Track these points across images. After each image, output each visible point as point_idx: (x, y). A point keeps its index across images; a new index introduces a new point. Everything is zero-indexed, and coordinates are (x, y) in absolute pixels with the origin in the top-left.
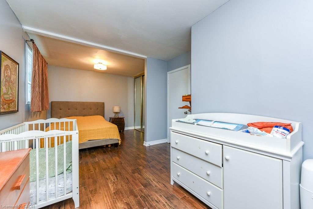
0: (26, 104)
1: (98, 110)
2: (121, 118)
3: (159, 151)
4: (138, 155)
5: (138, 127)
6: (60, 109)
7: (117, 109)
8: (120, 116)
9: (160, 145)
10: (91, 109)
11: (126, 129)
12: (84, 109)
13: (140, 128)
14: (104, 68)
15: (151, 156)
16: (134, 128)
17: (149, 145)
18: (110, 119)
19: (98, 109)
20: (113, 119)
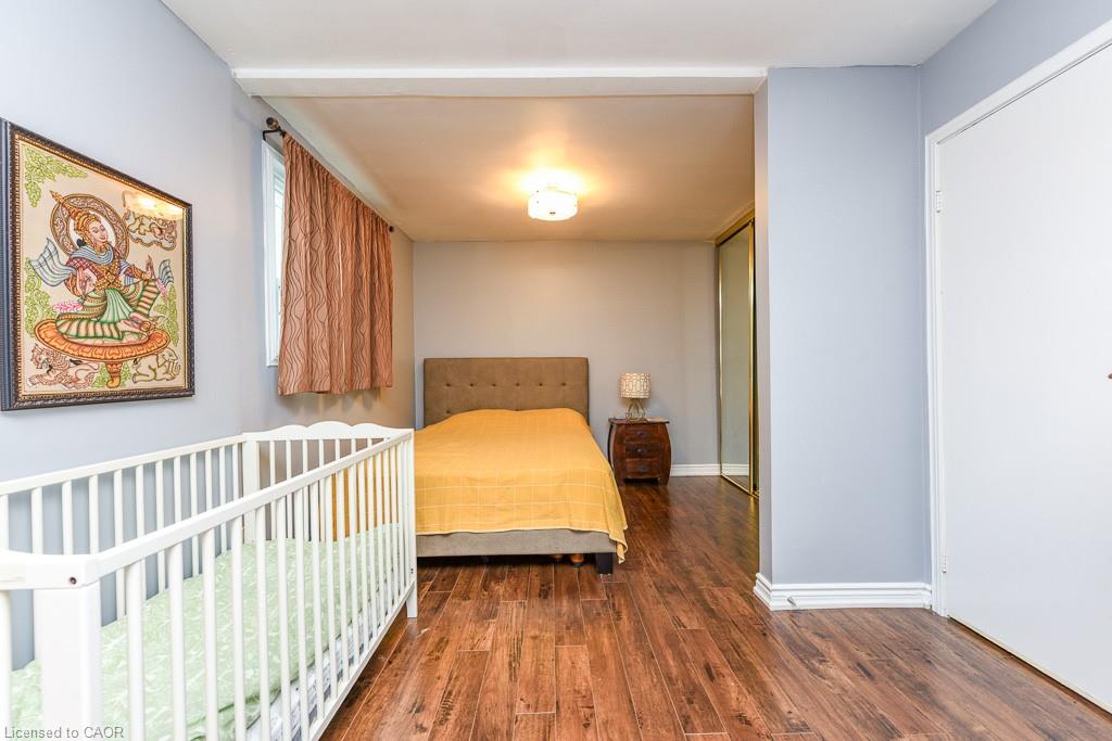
0: (268, 364)
1: (565, 388)
2: (654, 425)
3: (865, 684)
4: (709, 671)
5: (738, 469)
6: (448, 385)
7: (634, 387)
8: (651, 414)
9: (870, 616)
10: (541, 385)
11: (677, 471)
12: (518, 385)
13: (748, 474)
14: (565, 210)
15: (804, 726)
16: (717, 473)
17: (789, 607)
18: (612, 427)
19: (564, 384)
20: (619, 425)
